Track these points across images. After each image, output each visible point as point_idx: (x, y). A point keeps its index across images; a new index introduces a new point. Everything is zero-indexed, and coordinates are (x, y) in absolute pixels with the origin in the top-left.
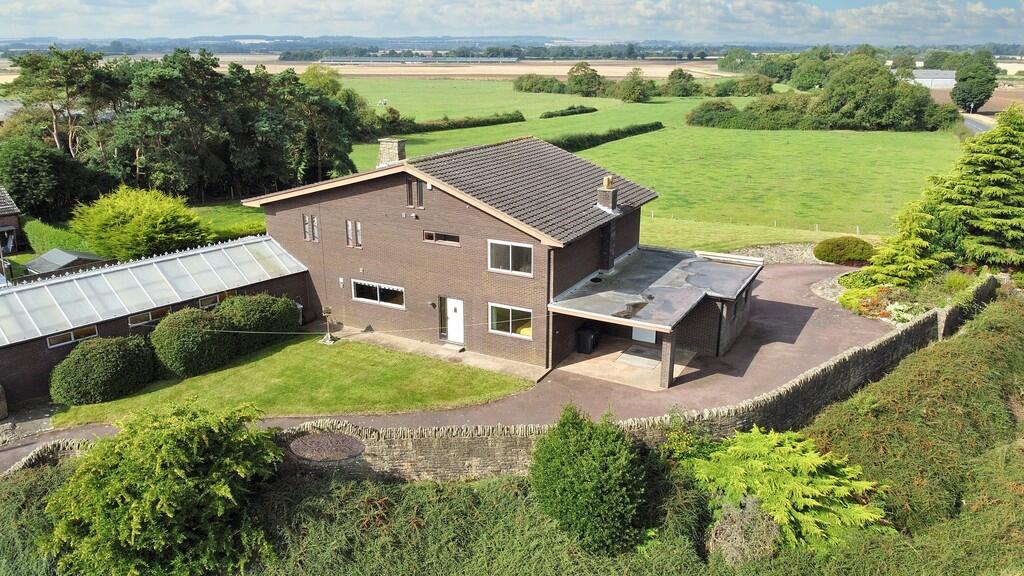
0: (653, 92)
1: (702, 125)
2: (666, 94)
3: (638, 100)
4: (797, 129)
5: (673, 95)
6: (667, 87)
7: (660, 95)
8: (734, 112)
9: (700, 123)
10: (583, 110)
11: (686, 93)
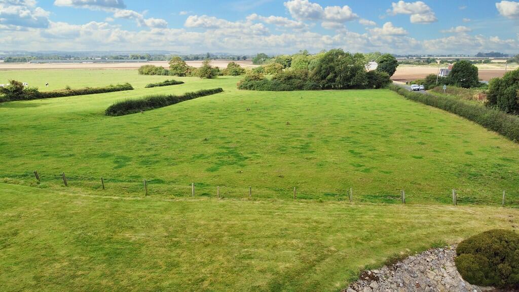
0: (218, 73)
1: (247, 89)
2: (226, 74)
3: (210, 77)
4: (304, 90)
5: (230, 75)
6: (226, 70)
7: (222, 75)
8: (266, 81)
9: (246, 88)
10: (174, 83)
11: (237, 73)
